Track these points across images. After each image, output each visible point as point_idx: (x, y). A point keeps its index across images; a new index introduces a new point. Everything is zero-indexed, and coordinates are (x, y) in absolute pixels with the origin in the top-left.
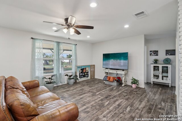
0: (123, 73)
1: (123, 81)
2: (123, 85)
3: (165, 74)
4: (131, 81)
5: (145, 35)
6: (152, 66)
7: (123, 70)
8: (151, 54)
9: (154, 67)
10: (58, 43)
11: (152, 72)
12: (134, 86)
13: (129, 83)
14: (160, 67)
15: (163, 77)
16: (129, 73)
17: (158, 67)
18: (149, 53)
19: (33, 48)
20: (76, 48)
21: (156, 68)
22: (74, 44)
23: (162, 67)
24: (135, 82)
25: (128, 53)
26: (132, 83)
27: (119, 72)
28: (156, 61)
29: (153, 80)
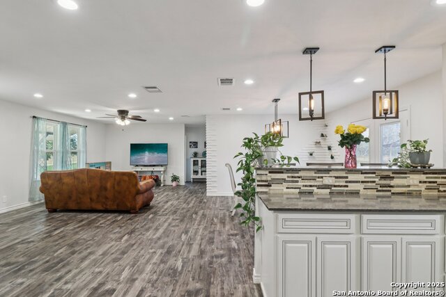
0: (162, 169)
1: (162, 181)
2: (162, 185)
3: (203, 169)
4: (171, 179)
5: (185, 125)
6: (192, 160)
7: (162, 166)
8: (190, 146)
9: (194, 161)
10: (65, 124)
11: (192, 168)
12: (174, 184)
13: (169, 182)
14: (200, 160)
15: (202, 172)
16: (168, 169)
17: (198, 161)
18: (189, 144)
19: (35, 133)
20: (85, 133)
21: (195, 163)
22: (84, 126)
23: (202, 161)
24: (175, 179)
25: (167, 144)
26: (172, 181)
27: (156, 169)
28: (196, 155)
29: (193, 176)
